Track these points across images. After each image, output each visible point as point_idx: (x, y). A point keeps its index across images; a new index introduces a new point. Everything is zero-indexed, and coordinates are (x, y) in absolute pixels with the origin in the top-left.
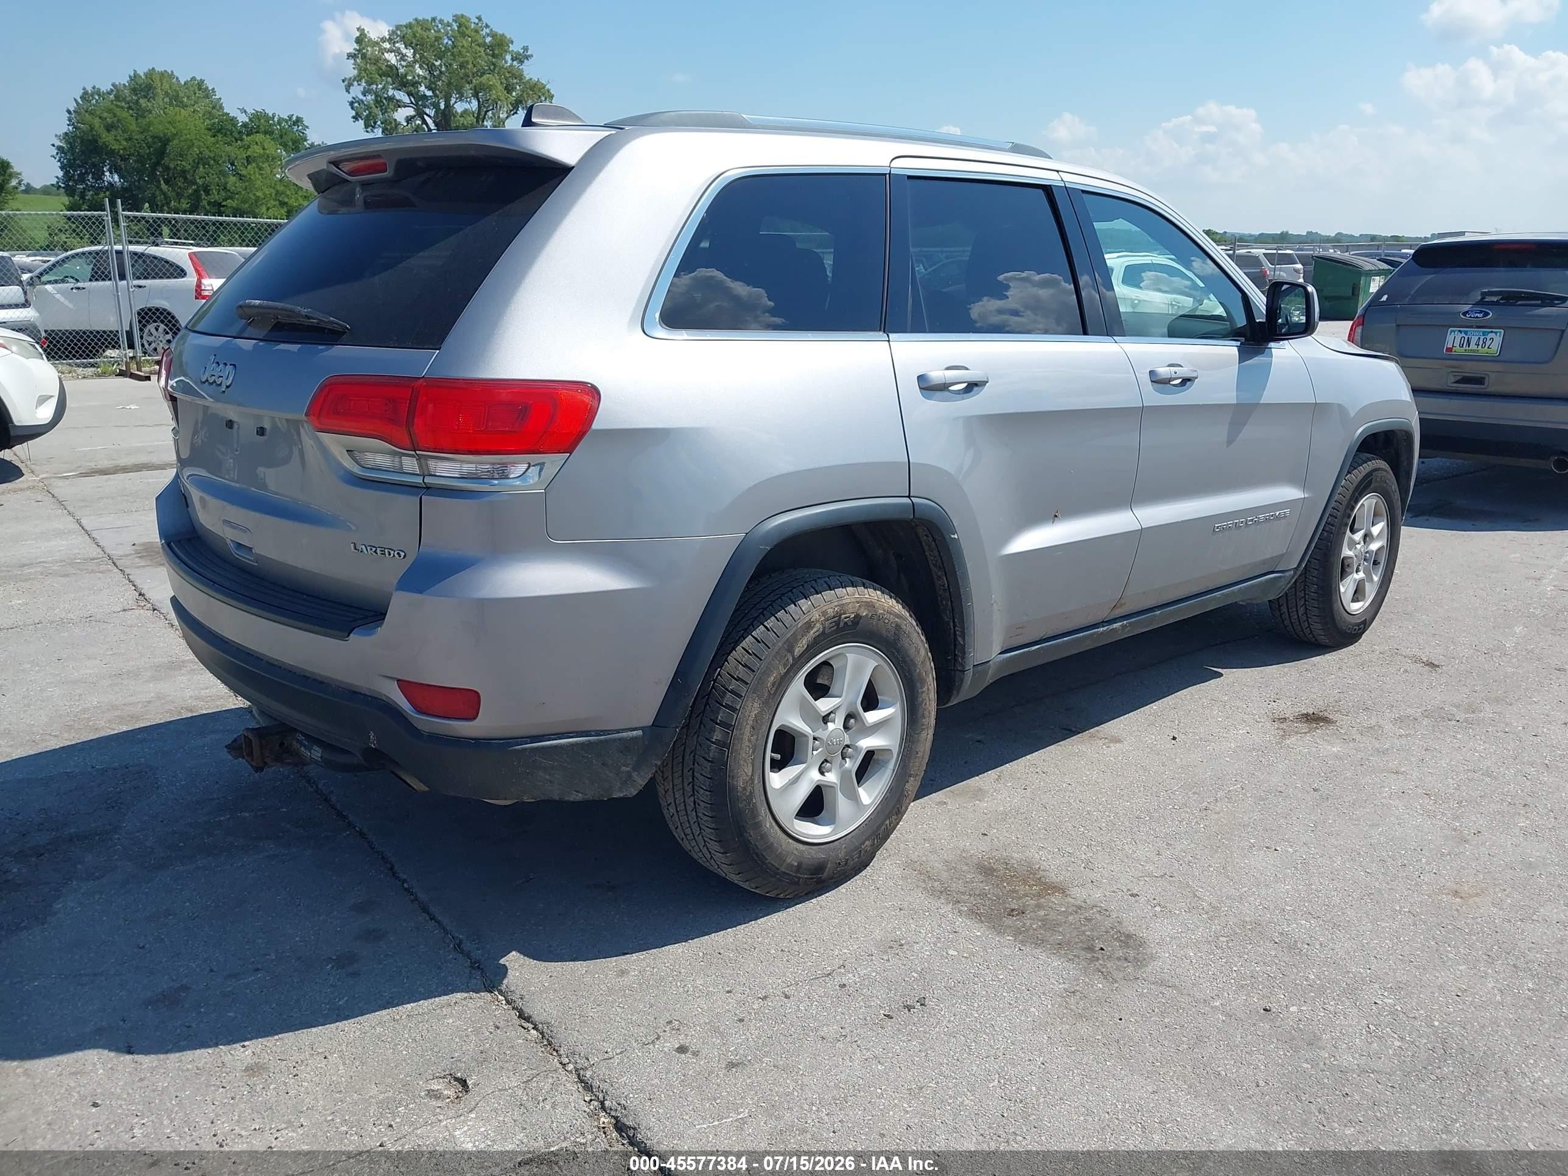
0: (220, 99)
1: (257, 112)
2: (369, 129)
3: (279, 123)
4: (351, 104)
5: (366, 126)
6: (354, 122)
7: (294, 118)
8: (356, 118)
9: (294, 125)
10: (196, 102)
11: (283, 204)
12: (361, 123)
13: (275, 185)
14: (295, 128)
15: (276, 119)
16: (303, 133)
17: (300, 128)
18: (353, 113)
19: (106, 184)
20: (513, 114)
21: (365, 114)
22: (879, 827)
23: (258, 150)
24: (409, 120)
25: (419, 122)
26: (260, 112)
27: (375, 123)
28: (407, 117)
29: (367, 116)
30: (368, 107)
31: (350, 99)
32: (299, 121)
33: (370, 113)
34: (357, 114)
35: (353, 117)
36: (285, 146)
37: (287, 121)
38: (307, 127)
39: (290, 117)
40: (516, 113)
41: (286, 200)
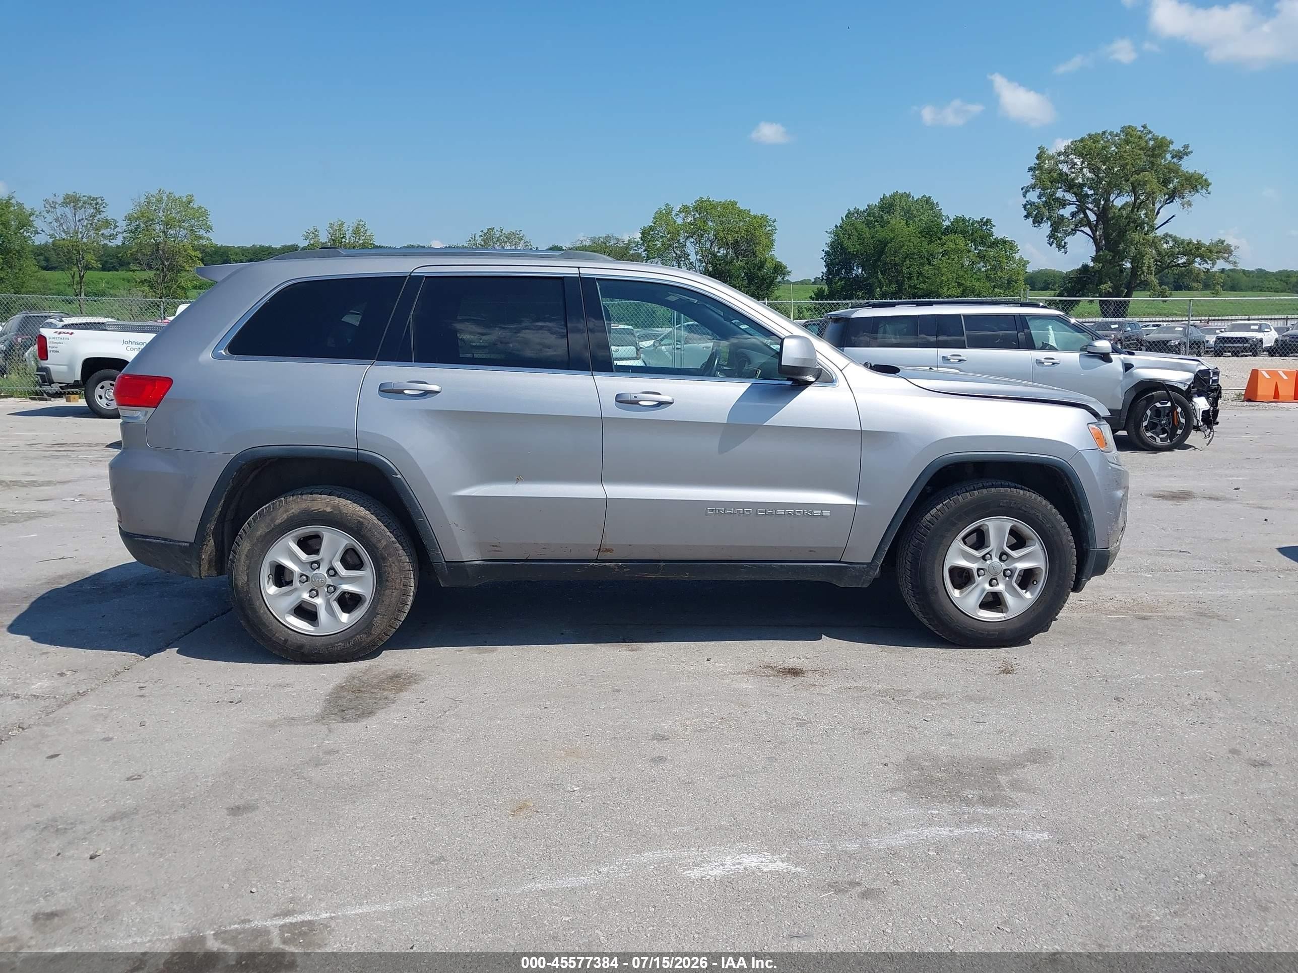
0: (941, 209)
1: (957, 217)
2: (1036, 225)
3: (972, 224)
4: (1025, 206)
5: (1034, 222)
6: (1025, 220)
7: (985, 220)
8: (1027, 217)
9: (984, 225)
10: (923, 213)
11: (960, 285)
12: (1031, 219)
13: (957, 271)
14: (985, 227)
15: (971, 222)
16: (990, 231)
17: (989, 227)
18: (1025, 213)
19: (854, 275)
20: (1169, 203)
21: (1035, 213)
22: (352, 638)
23: (951, 245)
24: (1073, 215)
25: (1082, 216)
26: (961, 217)
27: (1042, 219)
28: (1073, 212)
29: (1036, 215)
30: (1038, 208)
31: (1024, 203)
32: (988, 221)
33: (1039, 211)
34: (1028, 213)
35: (1025, 217)
36: (974, 241)
37: (979, 223)
38: (994, 226)
39: (982, 219)
40: (1172, 201)
41: (963, 282)
